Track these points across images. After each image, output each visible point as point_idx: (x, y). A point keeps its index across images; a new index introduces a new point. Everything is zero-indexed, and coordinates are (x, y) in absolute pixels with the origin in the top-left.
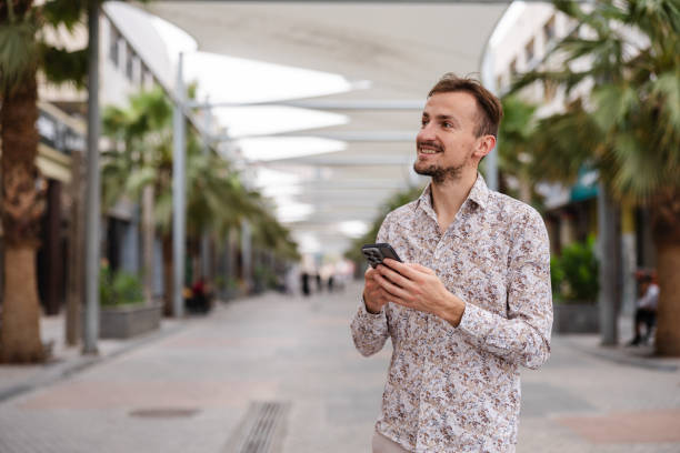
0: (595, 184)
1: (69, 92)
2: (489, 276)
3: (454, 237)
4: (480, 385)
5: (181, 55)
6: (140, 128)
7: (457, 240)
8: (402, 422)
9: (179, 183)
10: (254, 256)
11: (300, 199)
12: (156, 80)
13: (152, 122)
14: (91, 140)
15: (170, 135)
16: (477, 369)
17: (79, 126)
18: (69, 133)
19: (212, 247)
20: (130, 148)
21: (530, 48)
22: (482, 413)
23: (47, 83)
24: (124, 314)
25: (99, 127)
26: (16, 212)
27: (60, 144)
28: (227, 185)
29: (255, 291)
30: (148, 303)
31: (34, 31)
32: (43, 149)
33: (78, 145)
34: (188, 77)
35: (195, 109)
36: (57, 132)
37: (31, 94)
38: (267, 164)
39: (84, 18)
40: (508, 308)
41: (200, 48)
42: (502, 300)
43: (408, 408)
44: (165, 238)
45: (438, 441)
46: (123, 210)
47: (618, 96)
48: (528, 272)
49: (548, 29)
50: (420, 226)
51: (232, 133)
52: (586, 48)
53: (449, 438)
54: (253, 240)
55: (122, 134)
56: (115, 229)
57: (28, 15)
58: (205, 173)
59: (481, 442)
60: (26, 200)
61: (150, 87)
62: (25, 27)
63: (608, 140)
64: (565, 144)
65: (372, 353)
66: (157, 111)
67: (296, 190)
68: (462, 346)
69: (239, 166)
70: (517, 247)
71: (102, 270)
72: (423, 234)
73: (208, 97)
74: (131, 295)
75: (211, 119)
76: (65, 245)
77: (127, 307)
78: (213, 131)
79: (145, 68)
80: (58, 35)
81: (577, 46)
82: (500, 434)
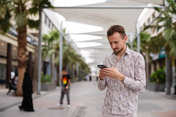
0: (165, 54)
1: (34, 31)
2: (130, 71)
3: (121, 61)
4: (128, 97)
5: (62, 22)
6: (51, 40)
7: (122, 62)
8: (109, 106)
9: (61, 53)
10: (79, 71)
11: (91, 57)
12: (56, 28)
13: (54, 38)
14: (39, 42)
15: (59, 41)
16: (127, 93)
17: (37, 39)
18: (34, 41)
19: (69, 69)
20: (49, 44)
21: (149, 20)
22: (128, 104)
23: (29, 28)
24: (47, 85)
25: (42, 39)
26: (21, 59)
27: (32, 43)
28: (73, 54)
29: (80, 80)
30: (53, 82)
31: (26, 16)
32: (28, 44)
33: (37, 43)
34: (63, 27)
35: (65, 35)
36: (32, 40)
37: (25, 31)
38: (82, 49)
39: (38, 12)
40: (135, 78)
41: (66, 20)
42: (133, 76)
43: (110, 103)
44: (57, 66)
45: (117, 111)
46: (47, 60)
47: (170, 31)
48: (140, 69)
49: (153, 15)
50: (113, 59)
51: (74, 41)
52: (162, 19)
53: (120, 110)
54: (79, 67)
55: (47, 41)
56: (45, 64)
57: (25, 12)
58: (67, 51)
59: (128, 111)
60: (24, 57)
61: (54, 30)
62: (24, 15)
63: (168, 42)
64: (157, 43)
65: (103, 90)
66: (56, 35)
67: (90, 55)
68: (123, 88)
69: (76, 49)
70: (137, 64)
71: (42, 74)
72: (114, 61)
73: (68, 32)
74: (48, 80)
75: (69, 38)
76: (33, 68)
77: (48, 83)
78: (70, 40)
79: (53, 25)
80: (32, 17)
81: (160, 19)
82: (133, 109)
